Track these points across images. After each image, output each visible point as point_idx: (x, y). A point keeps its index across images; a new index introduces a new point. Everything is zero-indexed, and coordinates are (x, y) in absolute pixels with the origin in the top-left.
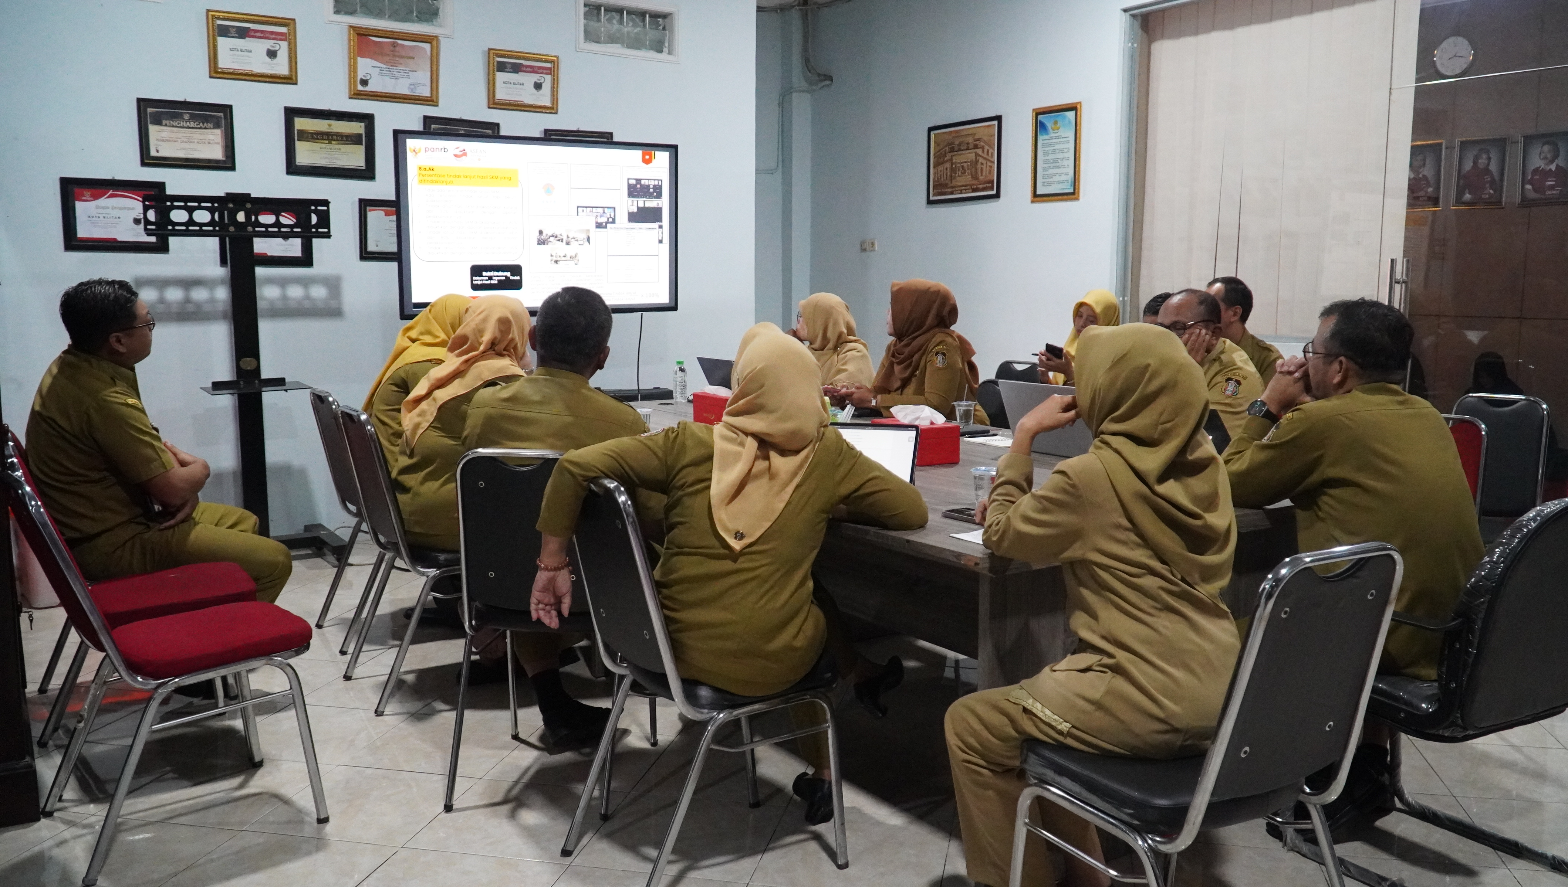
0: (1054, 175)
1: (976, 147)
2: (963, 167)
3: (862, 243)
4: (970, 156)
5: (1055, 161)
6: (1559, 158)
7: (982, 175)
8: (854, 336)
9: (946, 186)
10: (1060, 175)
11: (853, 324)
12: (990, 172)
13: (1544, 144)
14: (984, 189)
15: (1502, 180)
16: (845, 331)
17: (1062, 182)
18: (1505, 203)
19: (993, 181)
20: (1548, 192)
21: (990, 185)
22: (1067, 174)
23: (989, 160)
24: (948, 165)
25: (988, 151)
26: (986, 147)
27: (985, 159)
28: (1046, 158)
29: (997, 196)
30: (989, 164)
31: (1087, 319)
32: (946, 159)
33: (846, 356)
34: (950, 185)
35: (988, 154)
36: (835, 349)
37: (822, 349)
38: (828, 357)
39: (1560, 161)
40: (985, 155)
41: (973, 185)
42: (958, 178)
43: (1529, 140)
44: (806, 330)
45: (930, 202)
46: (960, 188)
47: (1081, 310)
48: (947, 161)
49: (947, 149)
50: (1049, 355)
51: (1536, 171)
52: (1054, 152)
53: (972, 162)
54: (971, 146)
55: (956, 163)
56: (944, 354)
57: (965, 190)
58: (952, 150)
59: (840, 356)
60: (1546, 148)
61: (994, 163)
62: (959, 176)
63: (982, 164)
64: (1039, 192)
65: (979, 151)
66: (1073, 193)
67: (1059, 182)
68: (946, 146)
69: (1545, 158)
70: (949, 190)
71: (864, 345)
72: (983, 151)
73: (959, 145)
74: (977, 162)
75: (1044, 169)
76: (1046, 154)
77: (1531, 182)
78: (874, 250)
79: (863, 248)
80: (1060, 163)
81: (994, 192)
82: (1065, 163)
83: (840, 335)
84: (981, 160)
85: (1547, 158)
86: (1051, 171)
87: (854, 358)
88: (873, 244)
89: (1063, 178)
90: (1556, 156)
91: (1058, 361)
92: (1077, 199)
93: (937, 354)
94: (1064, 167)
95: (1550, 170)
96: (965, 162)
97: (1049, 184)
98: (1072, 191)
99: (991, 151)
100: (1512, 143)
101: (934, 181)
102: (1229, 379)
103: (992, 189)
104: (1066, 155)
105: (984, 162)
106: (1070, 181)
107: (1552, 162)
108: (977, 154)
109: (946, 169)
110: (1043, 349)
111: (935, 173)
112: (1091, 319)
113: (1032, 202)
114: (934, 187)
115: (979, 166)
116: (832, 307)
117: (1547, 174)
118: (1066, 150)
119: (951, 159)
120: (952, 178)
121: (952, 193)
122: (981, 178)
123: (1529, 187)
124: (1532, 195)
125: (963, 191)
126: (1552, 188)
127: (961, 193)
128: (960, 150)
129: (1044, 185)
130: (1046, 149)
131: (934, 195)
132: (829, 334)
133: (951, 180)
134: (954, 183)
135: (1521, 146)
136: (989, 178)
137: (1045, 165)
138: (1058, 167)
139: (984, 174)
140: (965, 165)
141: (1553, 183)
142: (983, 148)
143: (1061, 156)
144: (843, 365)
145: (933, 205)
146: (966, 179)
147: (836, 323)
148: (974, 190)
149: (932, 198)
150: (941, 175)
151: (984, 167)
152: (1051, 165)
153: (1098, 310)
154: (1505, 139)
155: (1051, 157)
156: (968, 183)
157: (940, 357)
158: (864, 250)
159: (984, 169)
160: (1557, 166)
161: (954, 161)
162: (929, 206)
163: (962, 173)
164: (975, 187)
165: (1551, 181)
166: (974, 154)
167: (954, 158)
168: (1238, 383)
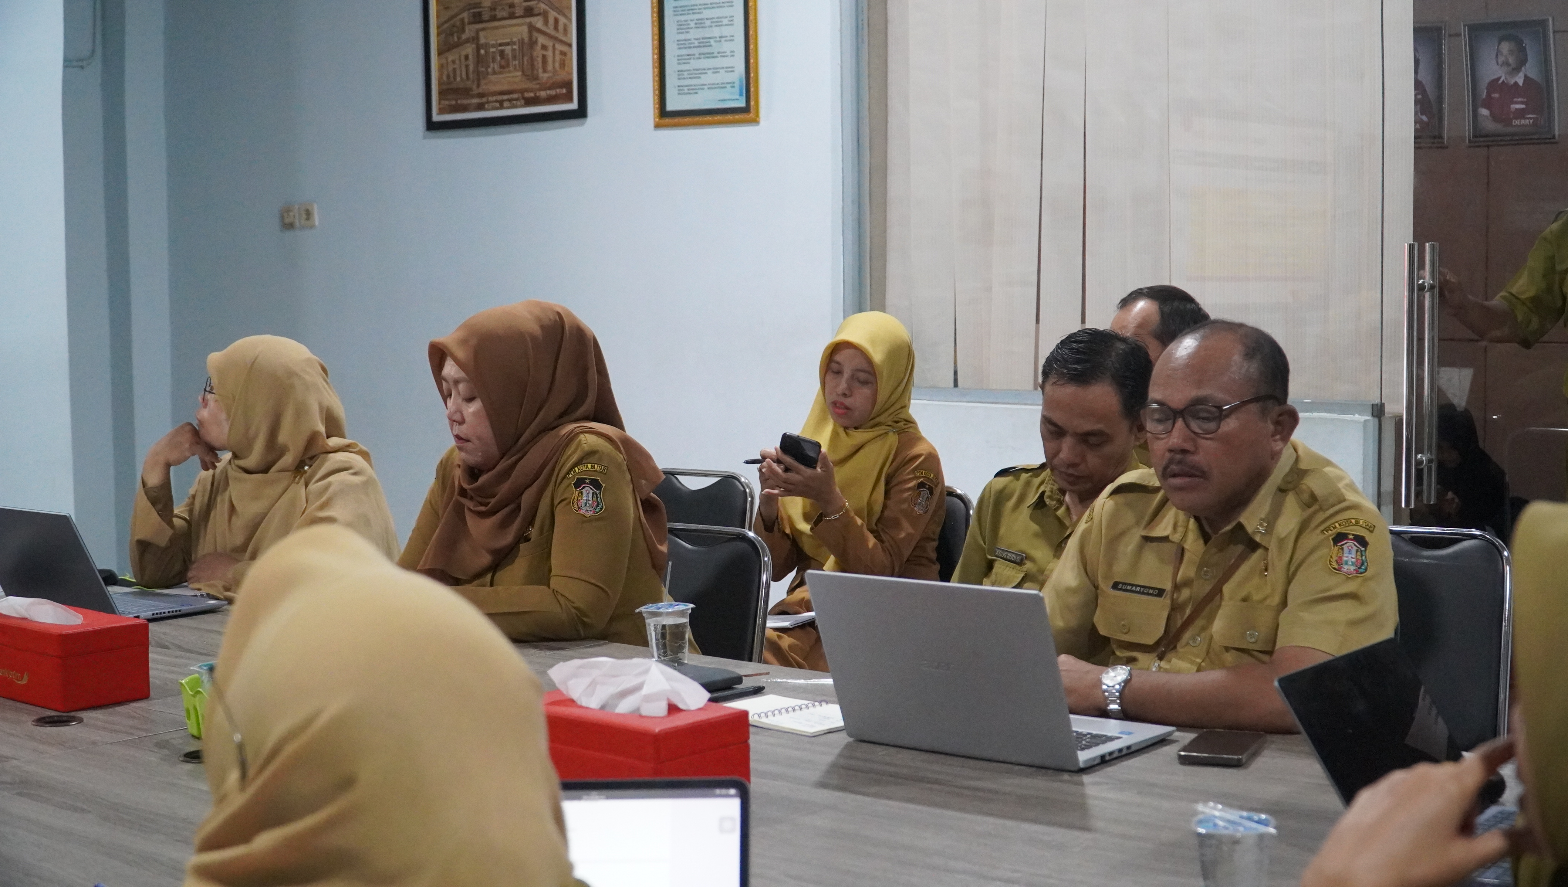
0: (704, 71)
1: (529, 12)
2: (502, 53)
3: (285, 211)
4: (518, 30)
5: (704, 43)
6: (1527, 65)
7: (545, 71)
8: (342, 436)
9: (466, 92)
10: (716, 70)
11: (340, 411)
12: (563, 65)
13: (1501, 40)
14: (550, 100)
15: (1440, 99)
16: (322, 429)
17: (722, 86)
18: (1448, 138)
19: (569, 84)
20: (1516, 122)
21: (564, 91)
22: (730, 69)
23: (561, 42)
24: (469, 49)
25: (556, 21)
26: (552, 14)
27: (551, 37)
28: (682, 37)
29: (581, 113)
30: (559, 47)
31: (853, 377)
32: (464, 37)
33: (329, 486)
34: (476, 91)
35: (556, 28)
36: (298, 469)
37: (266, 470)
38: (279, 488)
39: (1531, 70)
40: (550, 30)
41: (527, 90)
42: (493, 78)
43: (1477, 31)
44: (226, 428)
45: (432, 126)
46: (500, 98)
47: (838, 358)
48: (467, 41)
49: (465, 15)
50: (788, 459)
51: (1494, 85)
52: (700, 24)
53: (522, 42)
54: (519, 11)
55: (486, 46)
56: (596, 484)
57: (510, 100)
58: (477, 18)
59: (312, 487)
60: (1505, 47)
61: (570, 45)
62: (494, 73)
63: (544, 47)
64: (670, 107)
65: (538, 22)
66: (746, 110)
67: (712, 87)
68: (462, 11)
69: (1506, 64)
70: (475, 101)
71: (365, 455)
72: (546, 22)
73: (493, 9)
74: (533, 43)
75: (681, 60)
76: (682, 27)
77: (1487, 104)
78: (312, 227)
79: (287, 221)
80: (715, 48)
81: (574, 106)
82: (726, 47)
83: (313, 438)
84: (542, 40)
85: (1508, 65)
86: (694, 64)
87: (346, 490)
88: (308, 214)
89: (723, 77)
90: (1522, 62)
91: (808, 471)
92: (755, 121)
93: (579, 483)
94: (723, 55)
95: (1516, 83)
96: (508, 44)
97: (693, 90)
98: (742, 104)
99: (562, 20)
100: (1450, 36)
101: (440, 83)
102: (1340, 538)
103: (570, 100)
104: (726, 31)
105: (549, 43)
106: (737, 85)
107: (1517, 70)
108: (532, 28)
109: (467, 57)
110: (773, 446)
111: (441, 67)
112: (862, 376)
113: (657, 126)
114: (442, 93)
115: (538, 52)
116: (291, 374)
117: (1510, 91)
118: (725, 21)
119: (475, 39)
120: (479, 77)
121: (480, 107)
122: (544, 76)
123: (1484, 112)
124: (1490, 126)
125: (506, 104)
126: (1521, 114)
127: (501, 107)
128: (494, 18)
129: (681, 90)
130: (683, 18)
131: (441, 111)
132: (283, 437)
133: (479, 80)
134: (484, 87)
135: (1464, 41)
136: (562, 76)
137: (684, 52)
138: (710, 56)
139: (550, 67)
140: (508, 49)
141: (1522, 106)
142: (545, 15)
143: (716, 32)
144: (323, 507)
145: (440, 133)
146: (513, 78)
147: (301, 412)
148: (529, 102)
149: (436, 118)
150: (454, 69)
151: (550, 53)
152: (696, 51)
153: (877, 356)
154: (1439, 29)
155: (694, 34)
156: (515, 87)
157: (588, 492)
158: (290, 226)
159: (550, 59)
160: (1526, 78)
161: (482, 41)
162: (429, 133)
163: (502, 67)
164: (532, 95)
165: (1517, 103)
166: (525, 29)
167: (481, 34)
168: (1362, 541)
